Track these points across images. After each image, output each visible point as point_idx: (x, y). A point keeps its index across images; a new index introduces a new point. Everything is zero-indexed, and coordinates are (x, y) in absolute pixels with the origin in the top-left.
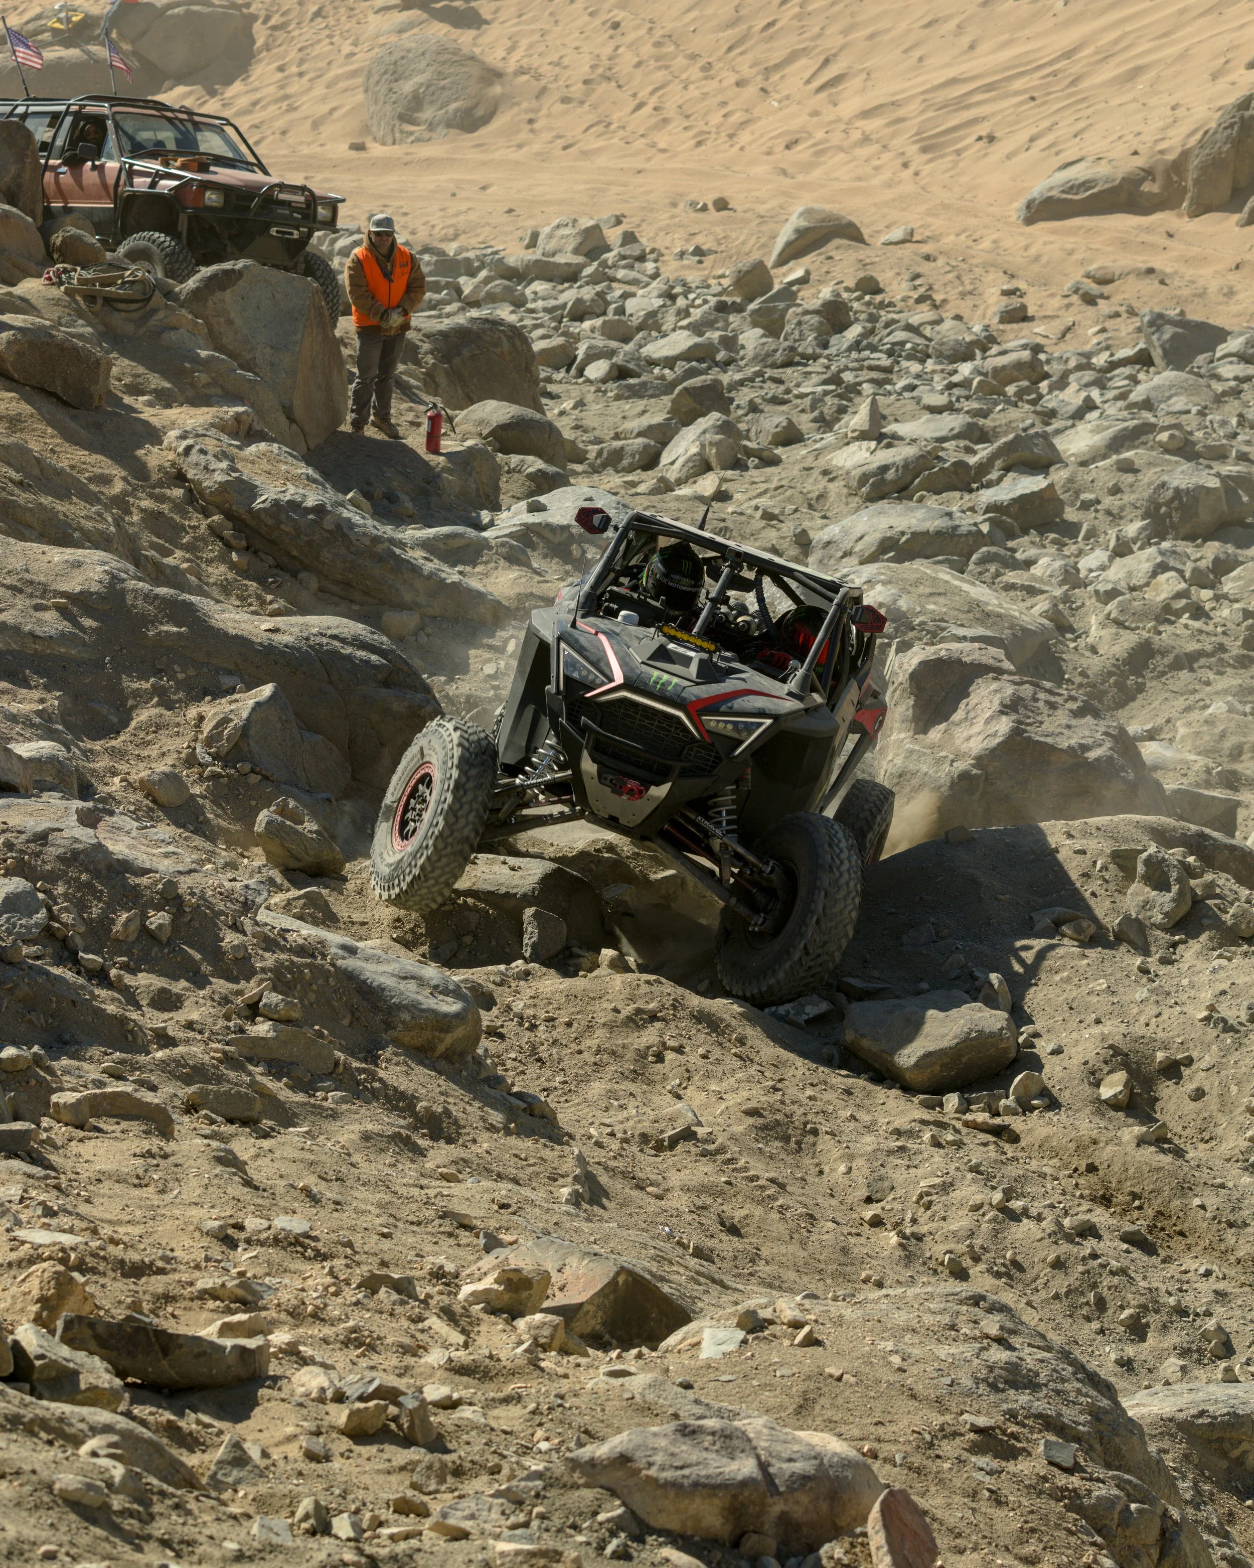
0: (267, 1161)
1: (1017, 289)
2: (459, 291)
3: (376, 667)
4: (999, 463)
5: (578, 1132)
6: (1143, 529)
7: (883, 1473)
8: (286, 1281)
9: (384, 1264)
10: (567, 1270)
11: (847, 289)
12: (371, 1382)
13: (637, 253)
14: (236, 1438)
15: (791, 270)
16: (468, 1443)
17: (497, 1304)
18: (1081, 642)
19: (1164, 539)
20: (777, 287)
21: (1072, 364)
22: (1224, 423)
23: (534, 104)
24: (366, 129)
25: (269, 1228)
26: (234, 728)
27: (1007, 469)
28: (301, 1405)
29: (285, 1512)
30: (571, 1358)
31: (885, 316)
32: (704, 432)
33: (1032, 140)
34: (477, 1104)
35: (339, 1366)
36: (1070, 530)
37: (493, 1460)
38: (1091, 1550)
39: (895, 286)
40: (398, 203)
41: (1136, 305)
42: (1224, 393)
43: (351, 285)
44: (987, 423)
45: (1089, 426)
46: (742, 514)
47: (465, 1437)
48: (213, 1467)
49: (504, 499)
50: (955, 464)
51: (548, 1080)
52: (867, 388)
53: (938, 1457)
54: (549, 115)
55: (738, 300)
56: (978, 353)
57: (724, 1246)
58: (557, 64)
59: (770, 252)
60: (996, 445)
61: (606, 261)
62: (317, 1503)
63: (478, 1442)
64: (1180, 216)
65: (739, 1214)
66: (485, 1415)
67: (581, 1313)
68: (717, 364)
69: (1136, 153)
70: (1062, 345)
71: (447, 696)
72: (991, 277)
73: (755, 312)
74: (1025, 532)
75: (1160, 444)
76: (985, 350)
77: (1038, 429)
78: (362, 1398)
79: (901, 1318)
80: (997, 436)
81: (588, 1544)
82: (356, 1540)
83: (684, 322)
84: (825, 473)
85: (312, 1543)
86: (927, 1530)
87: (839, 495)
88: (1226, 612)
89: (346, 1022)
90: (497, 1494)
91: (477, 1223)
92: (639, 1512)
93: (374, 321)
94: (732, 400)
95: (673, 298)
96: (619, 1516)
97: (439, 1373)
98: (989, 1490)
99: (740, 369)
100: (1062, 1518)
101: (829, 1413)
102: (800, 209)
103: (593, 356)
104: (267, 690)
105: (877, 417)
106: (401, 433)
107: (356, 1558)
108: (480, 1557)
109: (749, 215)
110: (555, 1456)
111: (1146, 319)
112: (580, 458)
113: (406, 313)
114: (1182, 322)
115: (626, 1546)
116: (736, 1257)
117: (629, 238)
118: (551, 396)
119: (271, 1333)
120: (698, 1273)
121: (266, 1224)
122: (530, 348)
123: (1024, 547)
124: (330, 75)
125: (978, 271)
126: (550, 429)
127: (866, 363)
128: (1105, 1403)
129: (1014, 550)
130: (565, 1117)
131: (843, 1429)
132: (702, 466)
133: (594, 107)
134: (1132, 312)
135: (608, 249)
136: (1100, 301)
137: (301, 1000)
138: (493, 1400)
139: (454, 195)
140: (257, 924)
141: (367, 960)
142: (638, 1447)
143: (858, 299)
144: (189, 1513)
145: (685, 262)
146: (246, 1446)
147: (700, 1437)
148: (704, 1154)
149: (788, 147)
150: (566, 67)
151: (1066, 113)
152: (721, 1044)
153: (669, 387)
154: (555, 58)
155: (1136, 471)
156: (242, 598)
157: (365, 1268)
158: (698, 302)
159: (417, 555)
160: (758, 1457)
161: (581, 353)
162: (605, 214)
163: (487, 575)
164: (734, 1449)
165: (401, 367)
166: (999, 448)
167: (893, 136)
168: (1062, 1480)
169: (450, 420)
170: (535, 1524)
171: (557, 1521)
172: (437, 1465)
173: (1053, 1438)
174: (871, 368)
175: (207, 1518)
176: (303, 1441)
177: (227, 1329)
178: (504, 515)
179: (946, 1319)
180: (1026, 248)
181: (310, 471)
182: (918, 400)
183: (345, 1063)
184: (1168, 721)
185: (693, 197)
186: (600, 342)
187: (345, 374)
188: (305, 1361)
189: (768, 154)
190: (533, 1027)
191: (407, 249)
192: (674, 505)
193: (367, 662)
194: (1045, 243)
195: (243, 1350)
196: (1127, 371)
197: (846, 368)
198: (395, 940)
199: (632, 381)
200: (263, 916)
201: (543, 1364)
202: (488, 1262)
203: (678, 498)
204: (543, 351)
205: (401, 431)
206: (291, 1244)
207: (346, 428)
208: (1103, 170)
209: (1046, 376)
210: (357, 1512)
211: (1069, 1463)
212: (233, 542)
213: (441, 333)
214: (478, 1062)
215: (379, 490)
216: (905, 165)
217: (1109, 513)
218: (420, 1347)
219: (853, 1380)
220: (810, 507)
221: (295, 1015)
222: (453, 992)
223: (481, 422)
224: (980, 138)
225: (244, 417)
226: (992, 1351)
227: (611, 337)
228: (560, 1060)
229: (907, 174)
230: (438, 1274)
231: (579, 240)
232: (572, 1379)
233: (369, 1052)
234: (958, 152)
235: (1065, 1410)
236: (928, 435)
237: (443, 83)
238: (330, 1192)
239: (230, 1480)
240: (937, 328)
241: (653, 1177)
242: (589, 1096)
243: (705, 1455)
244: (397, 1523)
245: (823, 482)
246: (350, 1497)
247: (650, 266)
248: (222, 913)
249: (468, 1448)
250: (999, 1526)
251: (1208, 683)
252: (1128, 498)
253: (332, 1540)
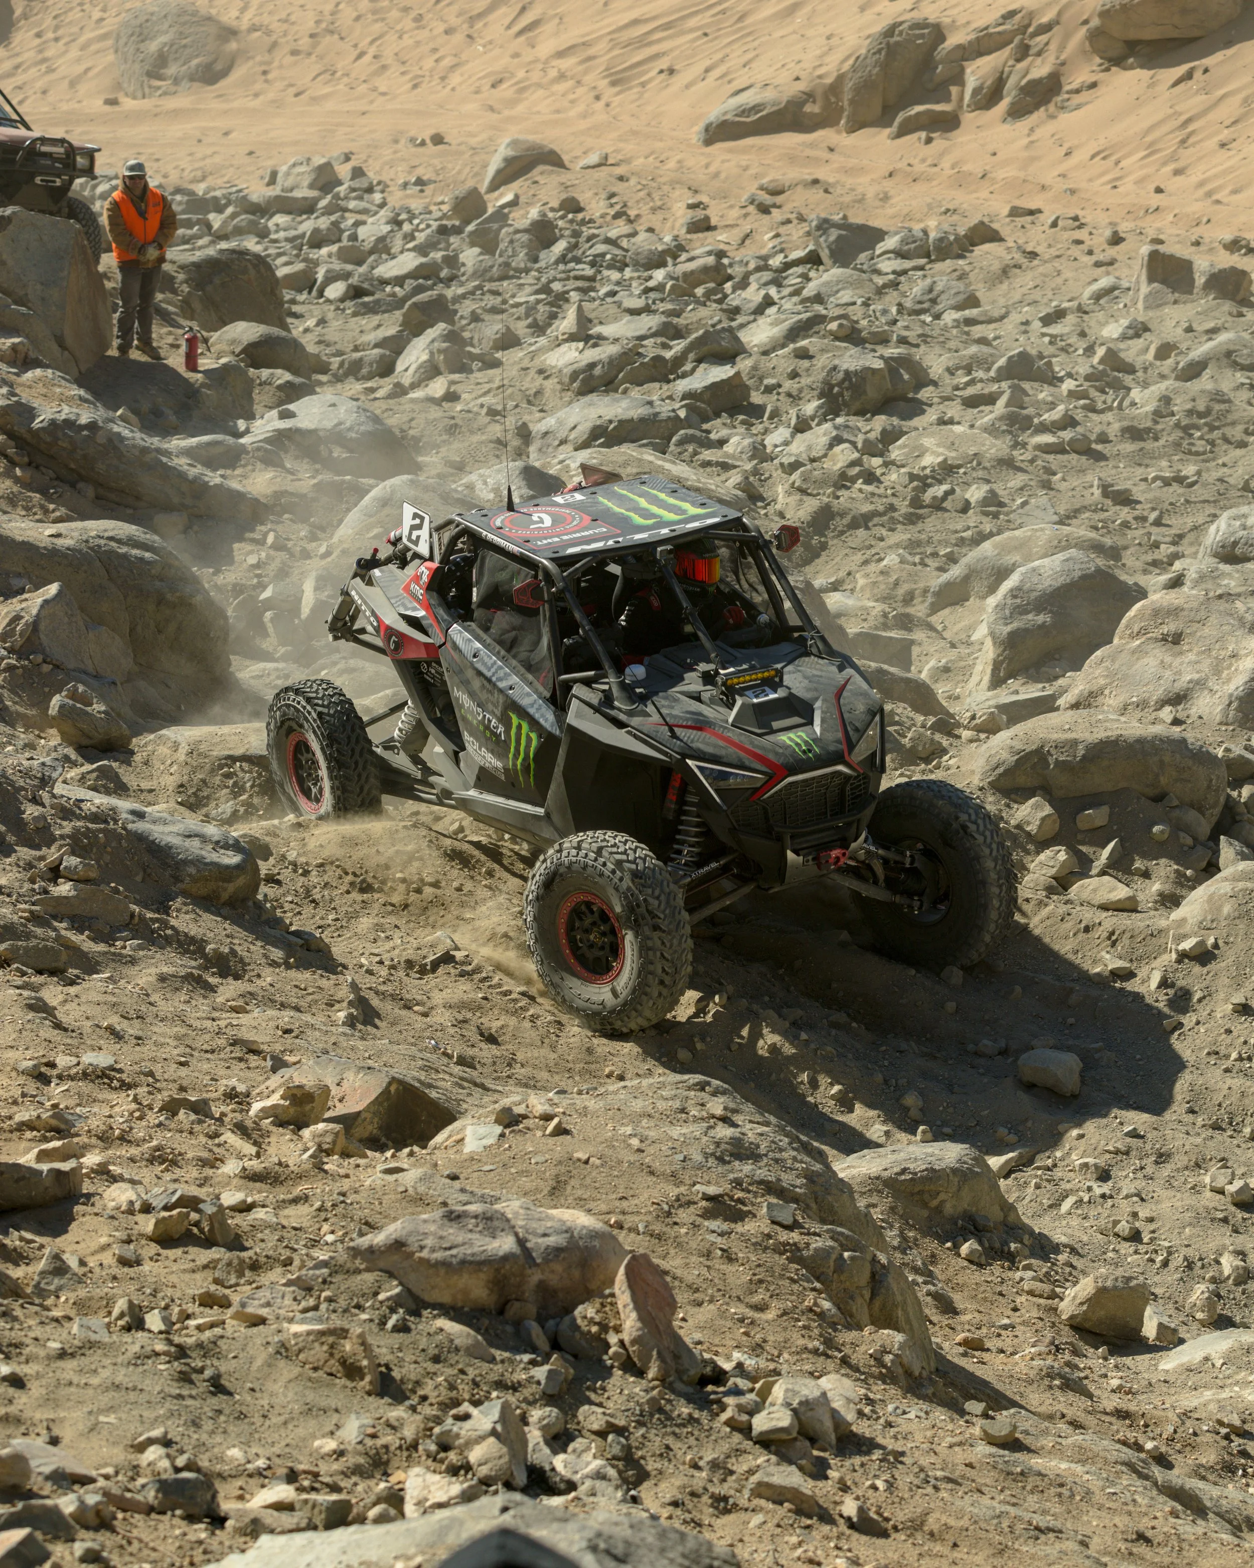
0: (74, 1005)
1: (701, 203)
2: (209, 226)
3: (149, 563)
4: (691, 356)
5: (350, 962)
6: (820, 407)
7: (627, 1240)
8: (95, 1110)
9: (182, 1089)
10: (345, 1084)
11: (552, 210)
12: (173, 1193)
13: (365, 185)
14: (56, 1250)
15: (501, 195)
16: (263, 1241)
17: (285, 1118)
18: (771, 509)
19: (838, 415)
20: (490, 211)
21: (752, 266)
22: (885, 312)
23: (267, 57)
24: (118, 86)
25: (78, 1064)
26: (26, 624)
27: (699, 361)
28: (112, 1217)
29: (103, 1312)
30: (352, 1160)
31: (586, 232)
32: (433, 341)
33: (707, 71)
34: (259, 943)
35: (146, 1181)
36: (757, 412)
37: (287, 1253)
38: (812, 1295)
39: (593, 205)
40: (150, 151)
41: (804, 211)
42: (885, 286)
43: (111, 224)
44: (681, 321)
45: (768, 320)
46: (469, 411)
47: (260, 1235)
48: (36, 1278)
49: (258, 408)
50: (653, 358)
51: (322, 918)
52: (574, 296)
53: (676, 1223)
54: (281, 67)
55: (457, 223)
56: (669, 260)
57: (484, 1053)
58: (286, 21)
59: (483, 180)
60: (689, 340)
61: (338, 194)
62: (130, 1302)
63: (272, 1239)
64: (839, 132)
65: (495, 1025)
66: (276, 1215)
67: (359, 1120)
68: (441, 281)
69: (797, 79)
70: (742, 250)
71: (216, 585)
72: (677, 193)
73: (472, 233)
74: (717, 415)
75: (831, 333)
76: (675, 257)
77: (725, 324)
78: (166, 1208)
79: (638, 1105)
80: (689, 332)
81: (371, 1320)
82: (167, 1332)
83: (411, 245)
84: (541, 372)
85: (127, 1337)
86: (668, 1289)
87: (553, 391)
88: (894, 477)
89: (139, 878)
90: (289, 1283)
91: (265, 1047)
92: (414, 1290)
93: (133, 255)
94: (456, 312)
95: (399, 224)
96: (398, 1295)
97: (235, 1181)
98: (721, 1249)
99: (462, 284)
100: (785, 1269)
101: (579, 1193)
102: (507, 140)
103: (330, 279)
104: (53, 589)
105: (584, 321)
106: (162, 354)
107: (166, 1348)
108: (276, 1339)
109: (463, 148)
110: (340, 1246)
111: (814, 224)
112: (324, 369)
113: (161, 247)
114: (845, 225)
115: (404, 1320)
116: (494, 1063)
117: (358, 173)
118: (296, 316)
119: (83, 1156)
120: (462, 1079)
121: (74, 1060)
122: (274, 274)
123: (717, 428)
124: (82, 39)
125: (666, 188)
126: (296, 345)
127: (572, 274)
128: (817, 1167)
129: (708, 432)
130: (338, 950)
131: (592, 1205)
132: (431, 371)
133: (321, 57)
134: (801, 219)
135: (340, 183)
136: (773, 210)
137: (97, 862)
138: (284, 1201)
139: (200, 141)
140: (54, 796)
141: (154, 822)
142: (410, 1234)
143: (562, 217)
144: (15, 1319)
145: (408, 192)
146: (65, 1257)
147: (464, 1221)
148: (462, 974)
149: (493, 86)
150: (293, 23)
151: (735, 46)
152: (472, 878)
153: (399, 303)
154: (283, 15)
155: (811, 357)
156: (27, 509)
157: (165, 1094)
158: (422, 226)
159: (182, 462)
160: (516, 1235)
161: (320, 276)
162: (335, 152)
163: (245, 476)
164: (495, 1229)
165: (159, 296)
166: (692, 343)
167: (586, 72)
168: (784, 1236)
169: (206, 341)
170: (323, 1306)
171: (342, 1303)
172: (236, 1262)
173: (774, 1201)
174: (576, 278)
175: (31, 1322)
176: (116, 1249)
177: (43, 1156)
178: (258, 423)
179: (677, 1104)
180: (707, 166)
181: (82, 392)
182: (619, 304)
183: (140, 914)
184: (849, 574)
185: (412, 133)
186: (337, 266)
187: (109, 304)
188: (114, 1179)
189: (477, 92)
190: (306, 873)
191: (158, 191)
192: (408, 407)
193: (142, 559)
194: (723, 162)
195: (58, 1173)
196: (799, 270)
197: (555, 279)
198: (180, 804)
199: (366, 299)
200: (59, 789)
201: (326, 1167)
202: (275, 1081)
203: (413, 401)
204: (286, 276)
205: (162, 353)
206: (98, 1077)
207: (113, 352)
208: (769, 95)
209: (730, 278)
210: (166, 1307)
211: (789, 1221)
212: (17, 459)
213: (194, 264)
214: (259, 906)
215: (146, 406)
216: (598, 98)
217: (789, 395)
218: (217, 1159)
219: (598, 1162)
220: (529, 402)
221: (93, 875)
222: (233, 846)
223: (233, 342)
224: (661, 71)
225: (20, 347)
226: (718, 1129)
227: (346, 261)
228: (332, 900)
229: (600, 105)
230: (231, 1095)
231: (313, 176)
232: (353, 1178)
233: (162, 903)
234: (643, 85)
235: (784, 1176)
236: (630, 334)
237: (184, 42)
238: (131, 1029)
239: (52, 1288)
240: (633, 240)
241: (419, 997)
242: (359, 930)
243: (470, 1236)
244: (202, 1315)
245: (539, 380)
246: (160, 1295)
247: (377, 197)
248: (23, 788)
249: (263, 1245)
250: (731, 1280)
251: (882, 539)
252: (805, 381)
253: (145, 1334)
